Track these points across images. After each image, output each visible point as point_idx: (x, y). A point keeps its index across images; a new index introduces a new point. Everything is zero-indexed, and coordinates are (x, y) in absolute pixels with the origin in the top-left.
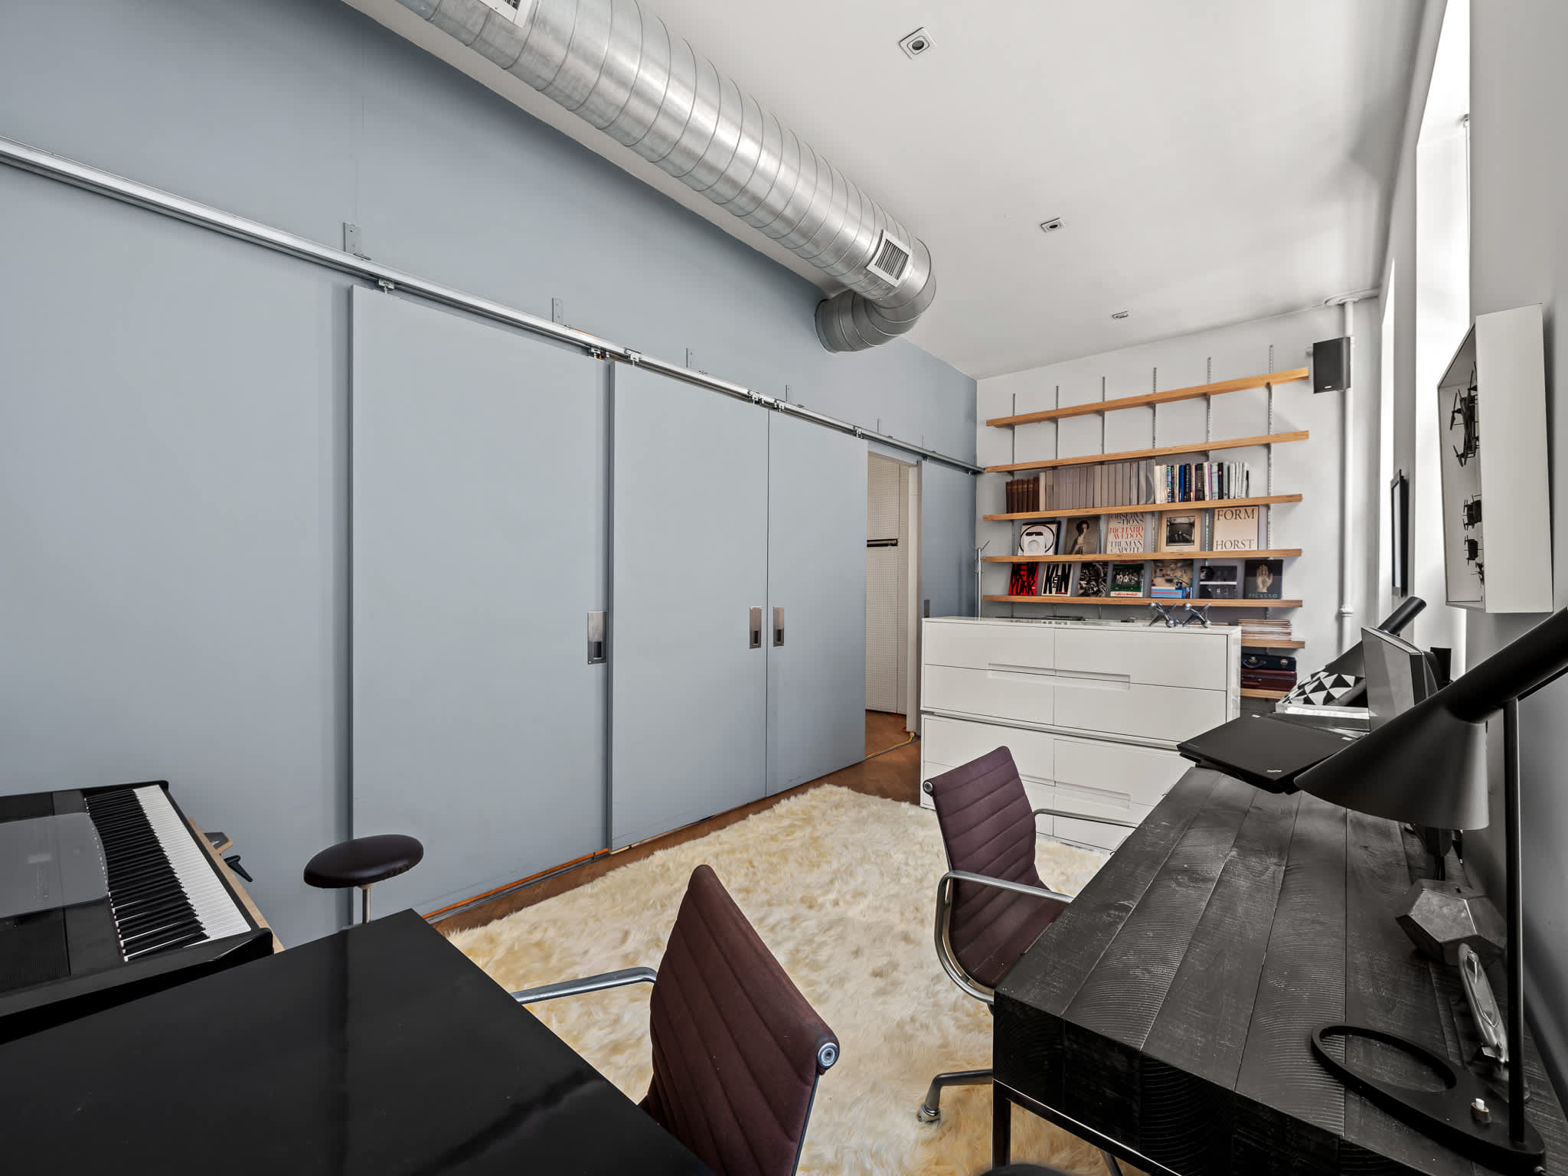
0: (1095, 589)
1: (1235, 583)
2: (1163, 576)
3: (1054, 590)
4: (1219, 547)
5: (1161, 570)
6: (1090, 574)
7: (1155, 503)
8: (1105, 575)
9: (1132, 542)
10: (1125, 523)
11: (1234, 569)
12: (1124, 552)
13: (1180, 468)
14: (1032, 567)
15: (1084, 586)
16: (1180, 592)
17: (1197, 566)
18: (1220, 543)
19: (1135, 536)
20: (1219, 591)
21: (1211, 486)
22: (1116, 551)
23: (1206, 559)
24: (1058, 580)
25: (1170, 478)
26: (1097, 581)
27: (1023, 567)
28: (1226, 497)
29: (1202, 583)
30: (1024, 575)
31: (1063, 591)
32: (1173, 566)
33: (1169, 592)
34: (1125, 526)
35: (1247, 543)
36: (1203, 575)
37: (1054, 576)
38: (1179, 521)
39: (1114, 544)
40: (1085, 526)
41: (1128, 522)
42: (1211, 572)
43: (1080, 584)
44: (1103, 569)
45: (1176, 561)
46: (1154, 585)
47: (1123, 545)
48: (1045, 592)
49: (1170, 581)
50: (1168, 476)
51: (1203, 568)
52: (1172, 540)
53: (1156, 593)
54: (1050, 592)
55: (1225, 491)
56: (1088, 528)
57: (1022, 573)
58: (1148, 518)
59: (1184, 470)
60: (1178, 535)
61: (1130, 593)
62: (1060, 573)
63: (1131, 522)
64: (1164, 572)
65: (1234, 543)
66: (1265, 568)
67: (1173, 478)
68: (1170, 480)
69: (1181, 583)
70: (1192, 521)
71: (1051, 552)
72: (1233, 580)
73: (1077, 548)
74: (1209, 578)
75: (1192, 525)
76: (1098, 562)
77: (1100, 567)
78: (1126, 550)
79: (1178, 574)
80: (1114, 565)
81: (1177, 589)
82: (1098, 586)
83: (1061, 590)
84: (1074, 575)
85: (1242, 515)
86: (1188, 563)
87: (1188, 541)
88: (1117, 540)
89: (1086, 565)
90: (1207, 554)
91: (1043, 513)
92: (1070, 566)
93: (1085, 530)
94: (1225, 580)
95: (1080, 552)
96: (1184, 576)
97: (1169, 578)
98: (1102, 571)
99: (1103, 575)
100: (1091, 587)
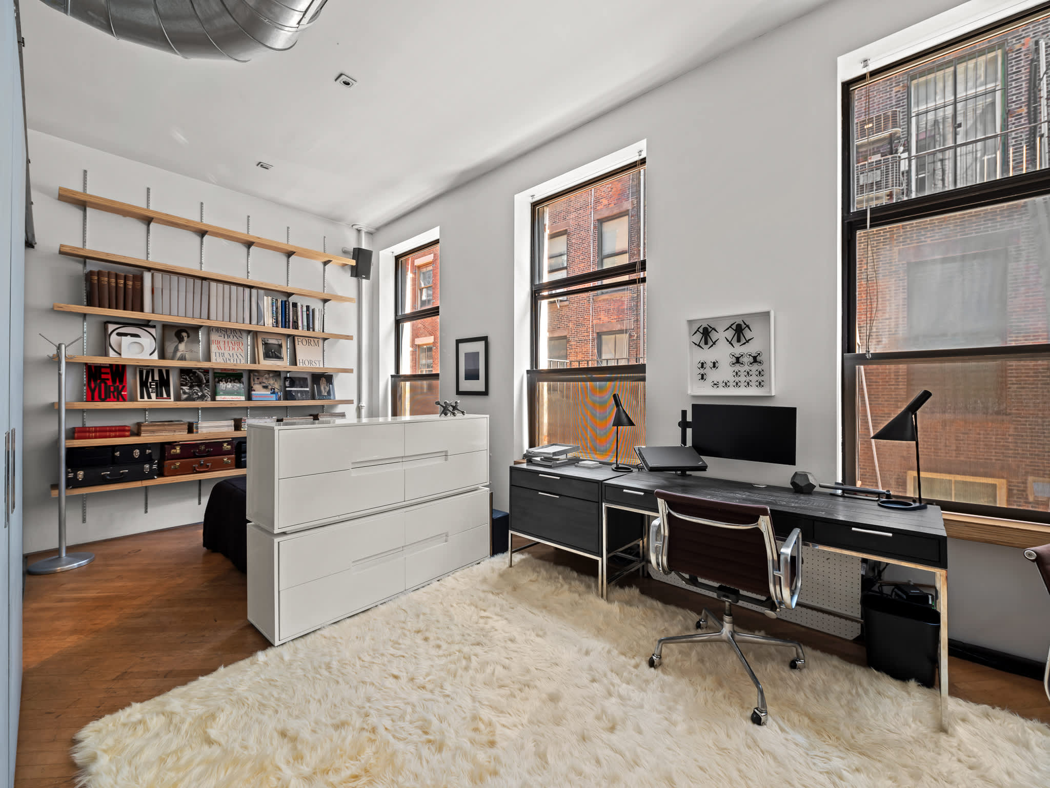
0: (200, 394)
1: (308, 389)
2: (260, 383)
3: (153, 395)
4: (301, 364)
5: (258, 379)
6: (191, 379)
7: (264, 325)
8: (208, 381)
9: (235, 355)
10: (226, 337)
11: (306, 379)
12: (228, 362)
13: (282, 301)
14: (118, 372)
15: (187, 391)
16: (274, 395)
17: (283, 375)
18: (301, 361)
19: (236, 349)
20: (299, 395)
21: (302, 321)
22: (220, 360)
23: (289, 372)
24: (157, 384)
25: (275, 307)
26: (200, 386)
27: (103, 370)
28: (311, 330)
29: (287, 389)
30: (108, 379)
31: (165, 396)
32: (267, 376)
33: (266, 396)
34: (226, 339)
35: (317, 363)
36: (287, 384)
37: (150, 380)
38: (271, 341)
39: (218, 354)
40: (184, 334)
41: (229, 337)
42: (293, 381)
43: (182, 389)
44: (205, 375)
45: (269, 372)
47: (227, 356)
48: (142, 397)
49: (265, 387)
50: (272, 306)
51: (286, 378)
52: (267, 356)
53: (256, 397)
54: (149, 397)
55: (311, 326)
56: (188, 337)
57: (103, 376)
58: (244, 335)
59: (285, 304)
60: (272, 352)
61: (234, 397)
62: (157, 378)
63: (231, 337)
64: (260, 380)
65: (310, 362)
66: (324, 379)
67: (277, 308)
68: (275, 309)
69: (274, 389)
70: (280, 343)
71: (155, 356)
72: (307, 387)
73: (179, 354)
74: (292, 385)
75: (280, 346)
76: (199, 369)
77: (202, 375)
78: (230, 360)
79: (271, 382)
80: (215, 373)
81: (271, 393)
82: (201, 391)
83: (162, 395)
84: (173, 380)
85: (312, 343)
86: (277, 374)
87: (279, 357)
88: (220, 351)
89: (184, 372)
90: (293, 368)
91: (147, 315)
92: (168, 372)
93: (186, 339)
94: (302, 387)
95: (182, 358)
96: (276, 383)
97: (264, 385)
98: (204, 377)
99: (205, 382)
100: (195, 392)
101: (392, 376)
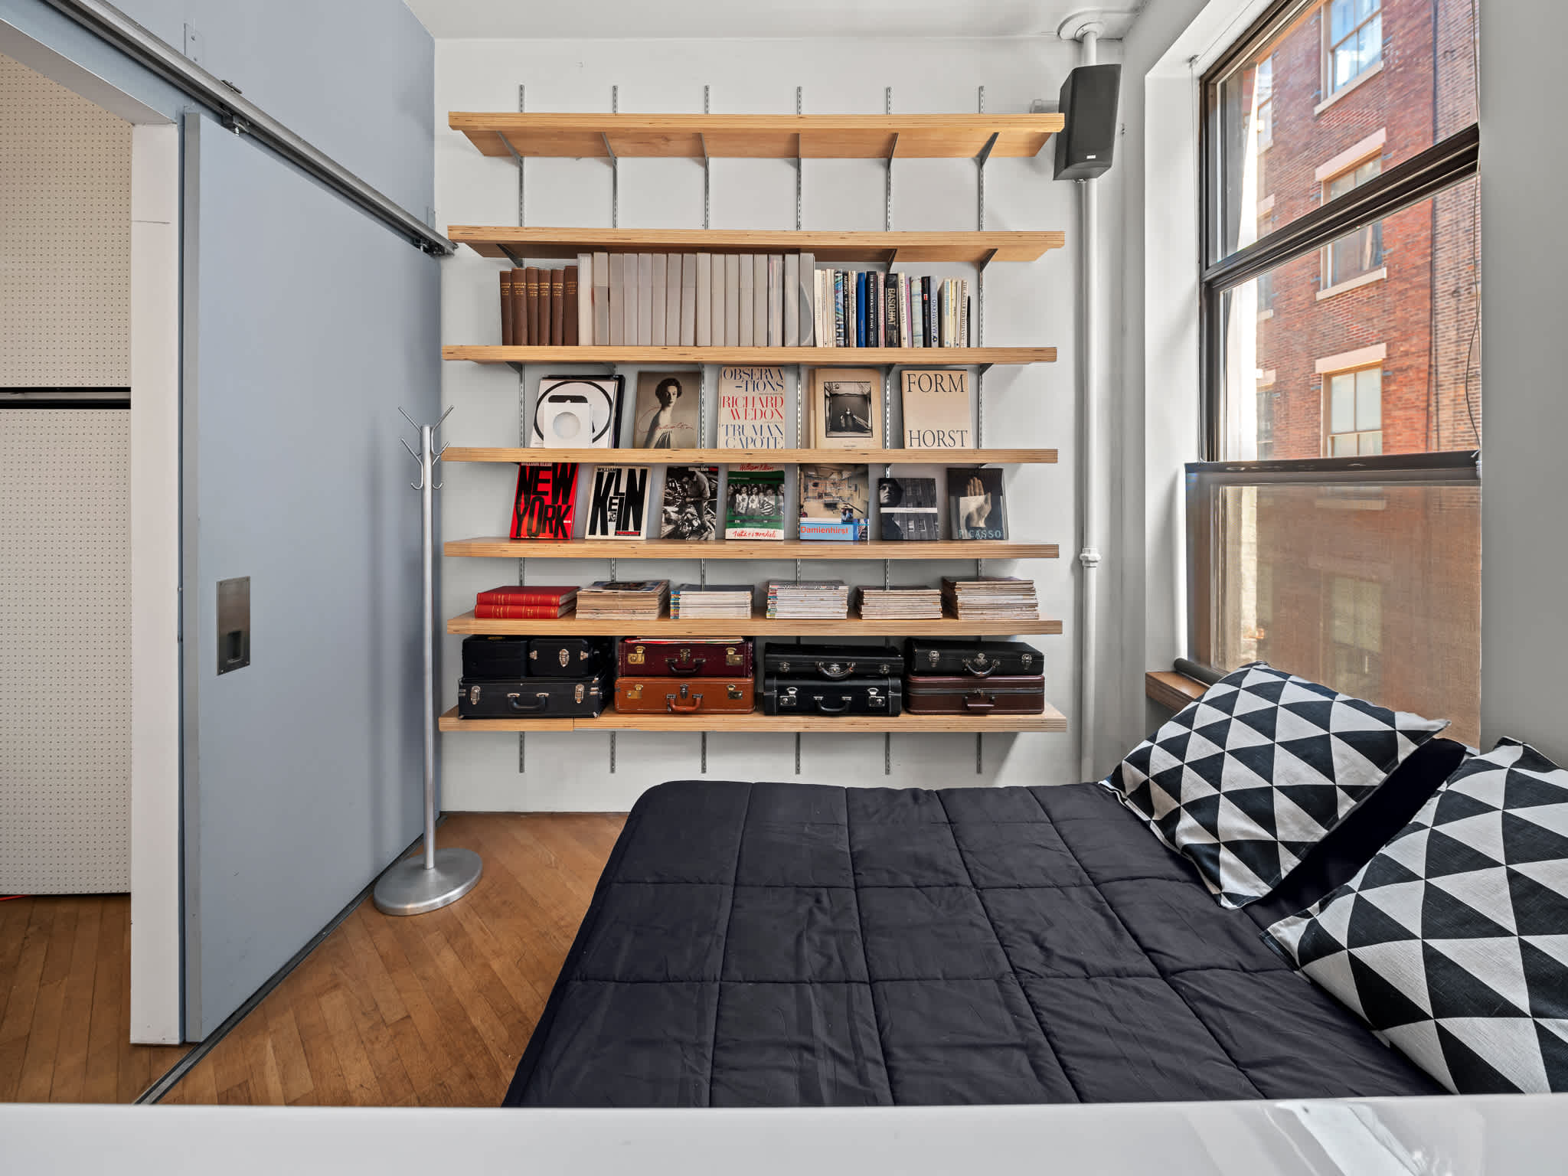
0: (696, 523)
1: (934, 510)
2: (820, 496)
3: (612, 526)
4: (915, 442)
5: (816, 485)
6: (684, 490)
7: (815, 345)
8: (714, 494)
9: (765, 429)
10: (750, 386)
11: (931, 483)
12: (751, 446)
13: (859, 275)
14: (564, 475)
15: (674, 516)
16: (851, 527)
17: (874, 476)
18: (915, 435)
19: (769, 414)
20: (912, 525)
21: (911, 324)
22: (735, 443)
23: (888, 465)
24: (621, 500)
25: (841, 295)
26: (697, 505)
27: (543, 475)
28: (935, 344)
29: (884, 510)
30: (546, 493)
31: (631, 529)
32: (835, 476)
33: (831, 528)
34: (751, 394)
35: (957, 437)
36: (884, 496)
37: (611, 494)
38: (844, 389)
39: (731, 429)
40: (673, 390)
41: (756, 386)
42: (898, 489)
43: (665, 512)
44: (709, 480)
45: (841, 467)
46: (805, 515)
47: (749, 432)
48: (593, 531)
49: (832, 506)
50: (836, 291)
51: (882, 481)
52: (834, 426)
53: (810, 530)
54: (604, 532)
55: (935, 334)
56: (679, 394)
57: (541, 487)
58: (790, 379)
59: (865, 284)
60: (846, 416)
61: (764, 531)
62: (623, 489)
63: (761, 387)
64: (820, 489)
65: (938, 437)
66: (978, 482)
67: (846, 296)
68: (841, 300)
69: (851, 511)
70: (866, 391)
71: (606, 440)
72: (932, 504)
73: (658, 434)
74: (894, 501)
75: (866, 398)
76: (699, 466)
77: (703, 477)
78: (753, 441)
79: (846, 491)
80: (731, 474)
81: (844, 522)
82: (700, 516)
83: (626, 527)
84: (655, 491)
85: (946, 384)
86: (859, 471)
87: (862, 429)
88: (737, 422)
89: (676, 473)
90: (893, 456)
91: (585, 350)
92: (644, 473)
93: (674, 398)
94: (919, 505)
95: (664, 444)
96: (856, 495)
97: (828, 500)
98: (707, 485)
99: (709, 495)
100: (688, 520)
101: (1190, 468)
